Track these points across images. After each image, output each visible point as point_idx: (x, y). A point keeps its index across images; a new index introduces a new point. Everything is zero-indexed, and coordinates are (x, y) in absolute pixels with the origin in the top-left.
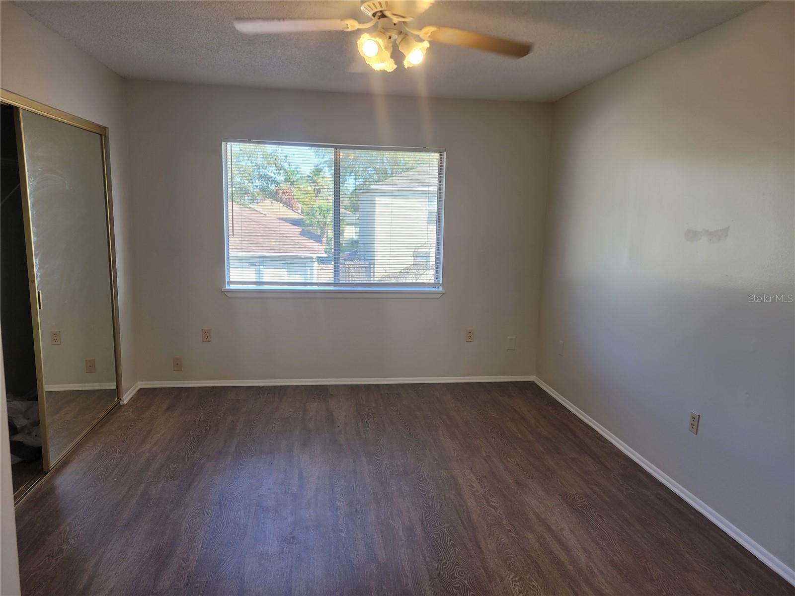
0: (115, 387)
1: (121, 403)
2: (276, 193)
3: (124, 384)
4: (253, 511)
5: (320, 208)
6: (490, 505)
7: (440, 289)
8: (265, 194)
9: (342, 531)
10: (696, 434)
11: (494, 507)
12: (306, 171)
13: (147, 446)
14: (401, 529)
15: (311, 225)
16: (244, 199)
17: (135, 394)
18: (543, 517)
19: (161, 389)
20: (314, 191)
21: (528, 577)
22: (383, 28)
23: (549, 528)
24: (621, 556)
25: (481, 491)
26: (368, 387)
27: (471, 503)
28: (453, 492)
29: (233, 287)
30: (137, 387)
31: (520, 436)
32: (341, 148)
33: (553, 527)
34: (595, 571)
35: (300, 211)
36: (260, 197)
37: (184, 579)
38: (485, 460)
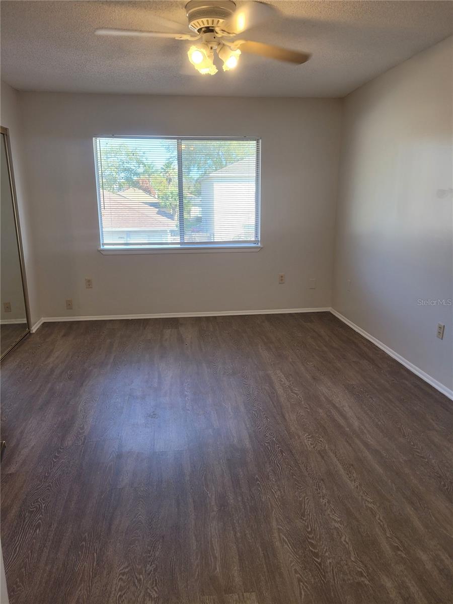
0: (26, 322)
1: (31, 332)
2: (138, 182)
3: (32, 320)
4: (127, 398)
5: (172, 193)
6: (293, 393)
7: (259, 245)
8: (129, 183)
9: (188, 410)
10: (442, 339)
11: (296, 394)
12: (159, 164)
13: (51, 360)
14: (230, 408)
15: (165, 206)
16: (114, 188)
17: (40, 326)
18: (330, 399)
19: (59, 322)
20: (167, 180)
21: (317, 435)
22: (206, 41)
23: (334, 406)
24: (384, 422)
25: (287, 383)
26: (208, 318)
27: (280, 391)
28: (267, 385)
29: (106, 247)
30: (42, 321)
31: (317, 348)
32: (182, 139)
33: (337, 405)
34: (365, 431)
35: (156, 196)
36: (126, 186)
37: (81, 440)
38: (291, 364)
